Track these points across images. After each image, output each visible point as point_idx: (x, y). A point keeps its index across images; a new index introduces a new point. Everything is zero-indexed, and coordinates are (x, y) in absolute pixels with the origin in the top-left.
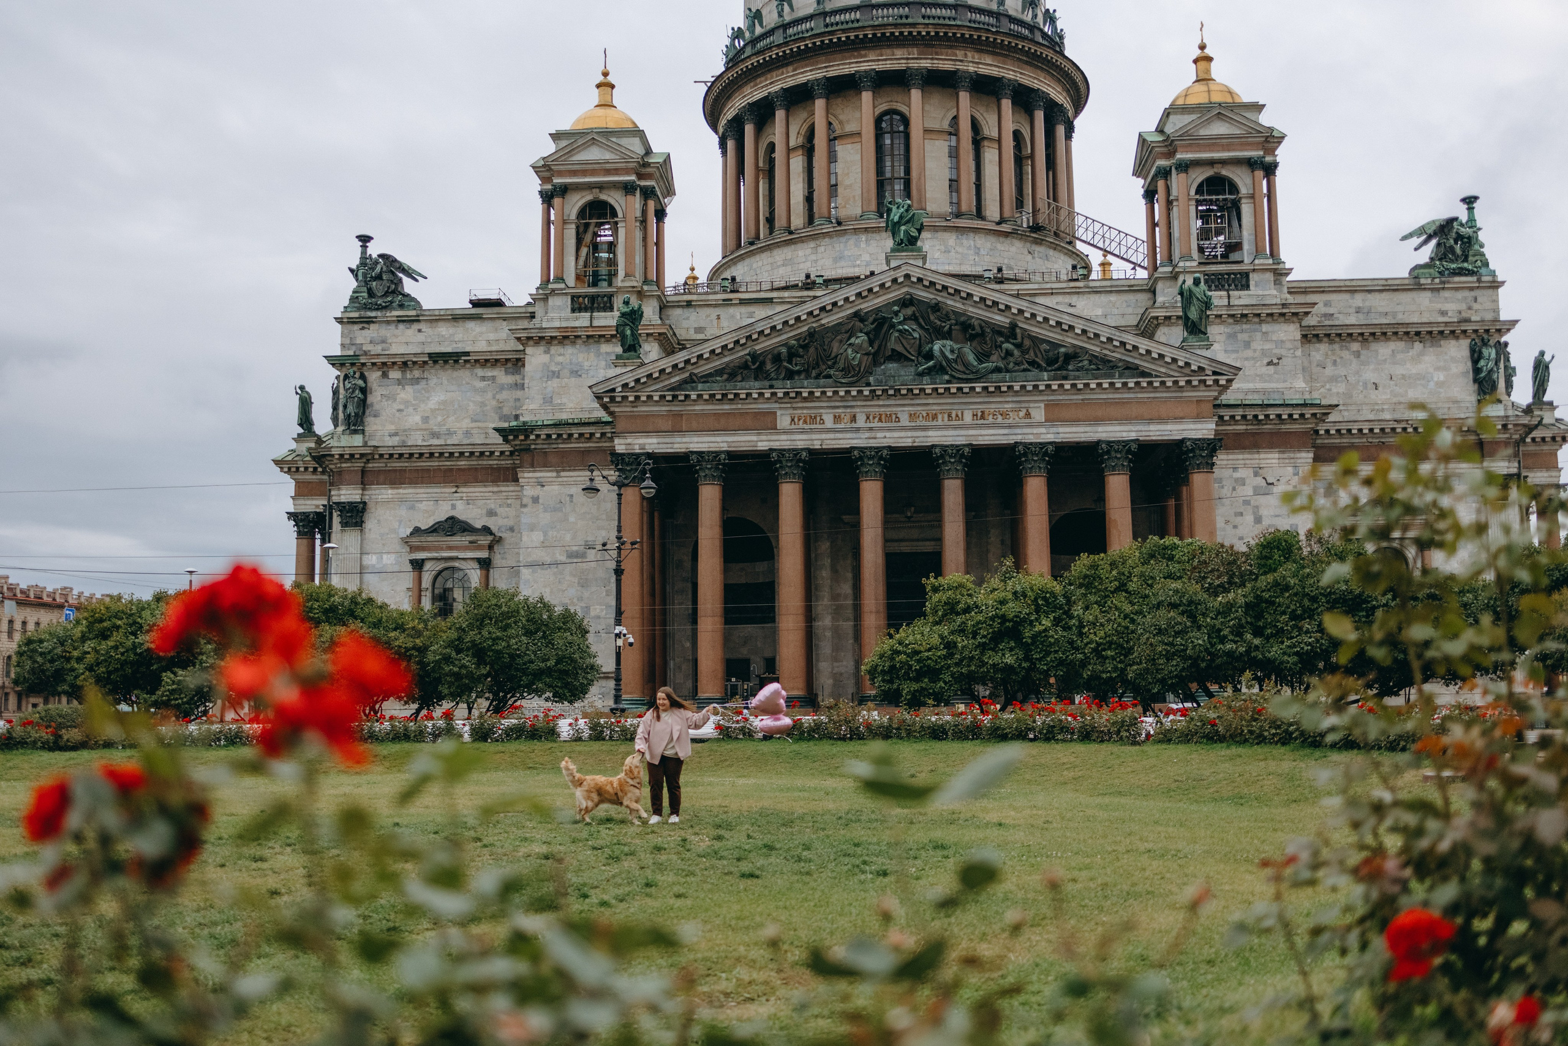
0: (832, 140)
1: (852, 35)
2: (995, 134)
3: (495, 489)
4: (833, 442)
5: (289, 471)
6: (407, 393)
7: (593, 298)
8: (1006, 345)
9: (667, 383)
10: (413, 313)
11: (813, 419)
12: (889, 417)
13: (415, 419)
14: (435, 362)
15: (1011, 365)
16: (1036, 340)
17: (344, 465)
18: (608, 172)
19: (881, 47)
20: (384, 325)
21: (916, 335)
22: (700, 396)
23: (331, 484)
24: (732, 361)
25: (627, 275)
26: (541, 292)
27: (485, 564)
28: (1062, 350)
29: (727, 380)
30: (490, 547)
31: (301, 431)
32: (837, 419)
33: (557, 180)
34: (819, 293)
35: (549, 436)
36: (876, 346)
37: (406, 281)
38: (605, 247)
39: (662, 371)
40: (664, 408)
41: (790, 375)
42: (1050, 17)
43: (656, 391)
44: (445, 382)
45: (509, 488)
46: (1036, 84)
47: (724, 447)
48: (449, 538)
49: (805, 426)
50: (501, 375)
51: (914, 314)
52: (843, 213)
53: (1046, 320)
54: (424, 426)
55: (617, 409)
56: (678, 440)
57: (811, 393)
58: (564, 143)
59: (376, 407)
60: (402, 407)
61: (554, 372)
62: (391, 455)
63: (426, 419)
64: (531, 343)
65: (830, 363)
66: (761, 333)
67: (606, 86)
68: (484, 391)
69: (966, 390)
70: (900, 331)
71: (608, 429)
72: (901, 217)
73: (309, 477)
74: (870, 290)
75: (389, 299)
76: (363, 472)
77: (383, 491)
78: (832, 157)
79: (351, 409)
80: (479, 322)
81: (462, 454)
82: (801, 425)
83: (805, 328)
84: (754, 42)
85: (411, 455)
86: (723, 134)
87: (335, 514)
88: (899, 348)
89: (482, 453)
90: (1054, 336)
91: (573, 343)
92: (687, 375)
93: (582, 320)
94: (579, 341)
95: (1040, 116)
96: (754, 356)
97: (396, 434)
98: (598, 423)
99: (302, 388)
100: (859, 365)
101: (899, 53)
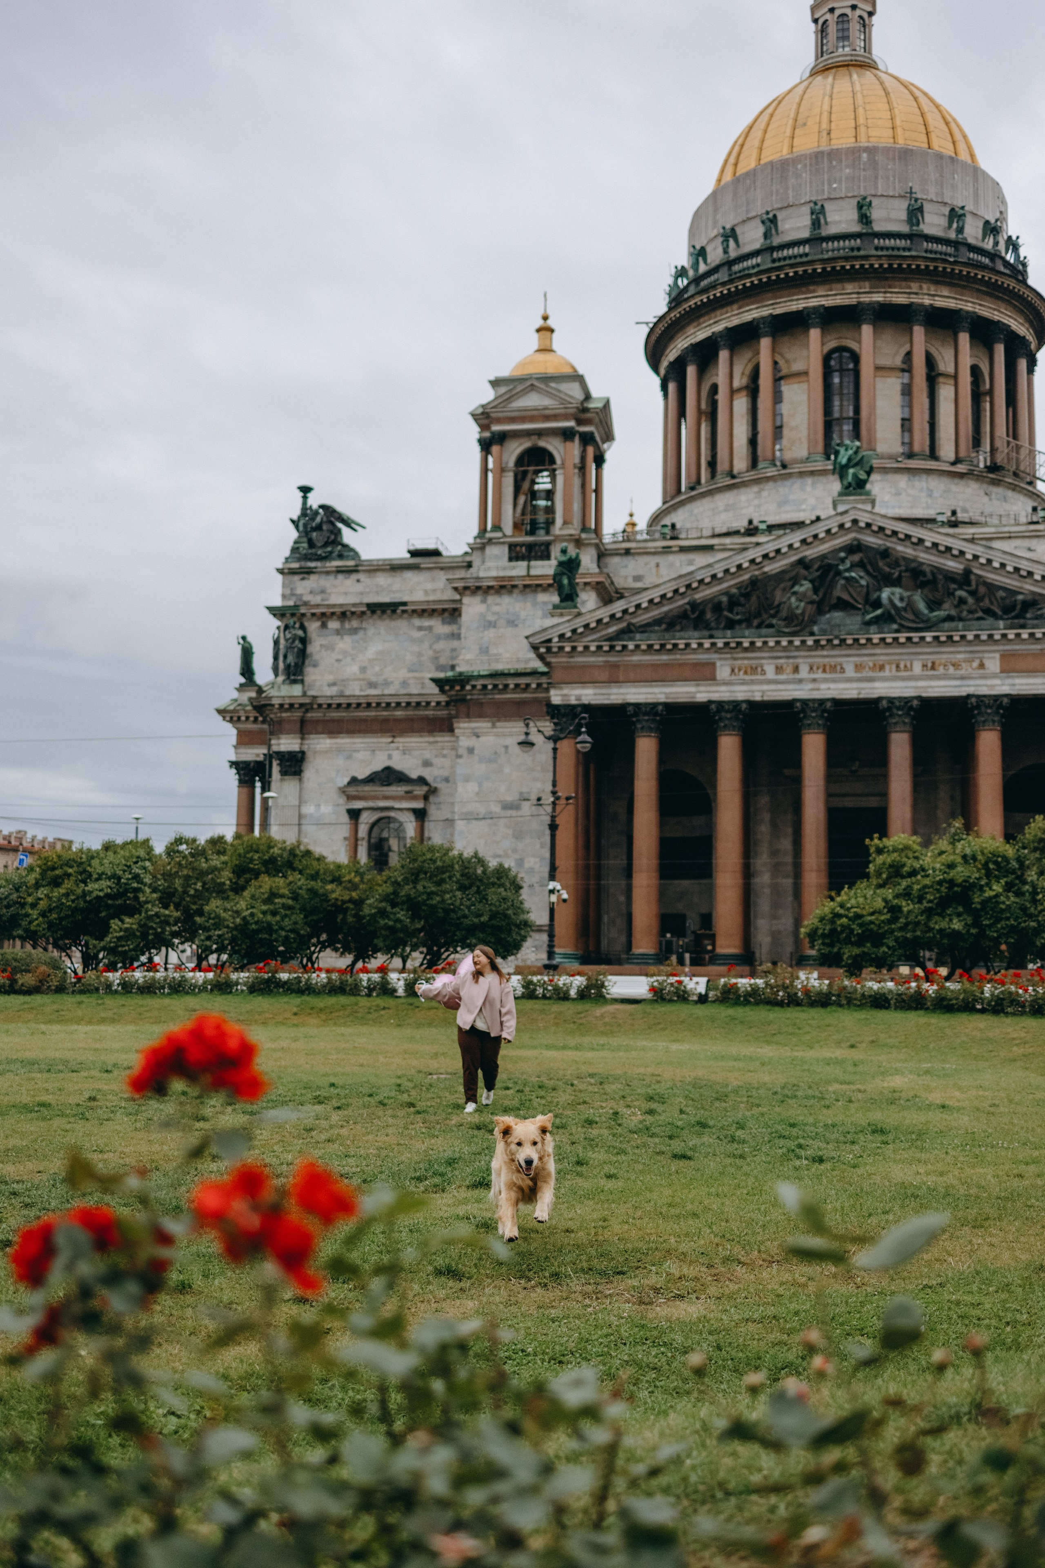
0: (778, 379)
1: (800, 270)
2: (951, 370)
3: (431, 739)
4: (775, 693)
5: (231, 720)
6: (345, 643)
7: (530, 547)
8: (960, 593)
9: (604, 633)
10: (351, 563)
11: (754, 670)
12: (833, 669)
13: (352, 669)
14: (373, 612)
15: (965, 613)
16: (992, 588)
17: (284, 715)
18: (547, 418)
19: (831, 282)
20: (323, 576)
21: (863, 582)
22: (637, 647)
23: (272, 733)
24: (671, 611)
25: (565, 523)
26: (478, 541)
27: (421, 815)
28: (1020, 597)
29: (666, 630)
30: (426, 798)
31: (243, 680)
32: (779, 670)
33: (496, 428)
34: (761, 539)
35: (485, 687)
36: (821, 594)
37: (345, 531)
38: (543, 495)
39: (599, 621)
40: (601, 659)
41: (731, 625)
42: (1013, 244)
43: (593, 641)
44: (383, 632)
45: (443, 739)
46: (996, 316)
47: (662, 699)
48: (385, 788)
49: (747, 677)
50: (438, 626)
51: (861, 561)
52: (788, 456)
53: (1003, 565)
54: (362, 676)
55: (553, 660)
56: (615, 691)
57: (752, 643)
58: (503, 390)
59: (316, 657)
60: (340, 657)
61: (490, 622)
62: (329, 705)
63: (363, 669)
64: (468, 592)
65: (772, 612)
66: (701, 582)
67: (546, 330)
68: (420, 641)
69: (916, 640)
70: (846, 578)
71: (544, 680)
72: (849, 460)
73: (250, 726)
74: (815, 536)
75: (329, 549)
76: (303, 722)
77: (322, 741)
78: (777, 397)
79: (291, 659)
80: (416, 572)
81: (398, 704)
82: (742, 675)
83: (746, 577)
84: (697, 280)
85: (349, 705)
86: (665, 376)
87: (275, 763)
88: (846, 597)
89: (418, 704)
90: (1012, 583)
91: (510, 592)
92: (624, 625)
93: (519, 569)
94: (516, 591)
95: (1000, 350)
96: (693, 605)
97: (334, 684)
98: (534, 673)
99: (244, 638)
100: (803, 614)
101: (850, 287)
